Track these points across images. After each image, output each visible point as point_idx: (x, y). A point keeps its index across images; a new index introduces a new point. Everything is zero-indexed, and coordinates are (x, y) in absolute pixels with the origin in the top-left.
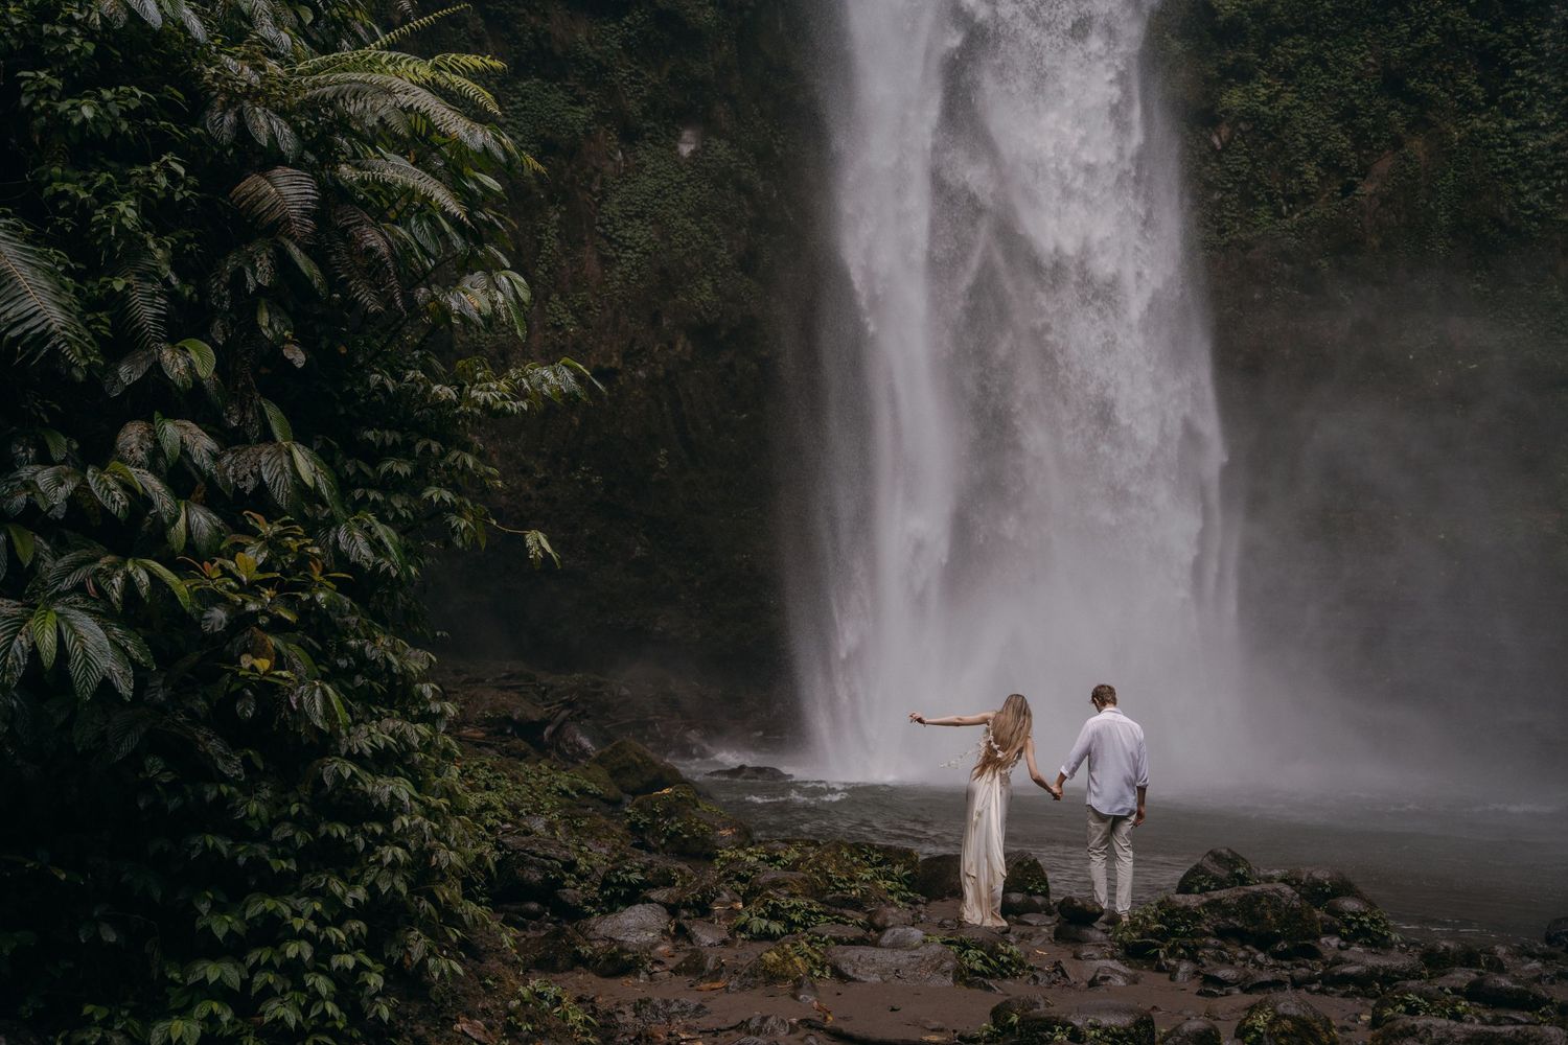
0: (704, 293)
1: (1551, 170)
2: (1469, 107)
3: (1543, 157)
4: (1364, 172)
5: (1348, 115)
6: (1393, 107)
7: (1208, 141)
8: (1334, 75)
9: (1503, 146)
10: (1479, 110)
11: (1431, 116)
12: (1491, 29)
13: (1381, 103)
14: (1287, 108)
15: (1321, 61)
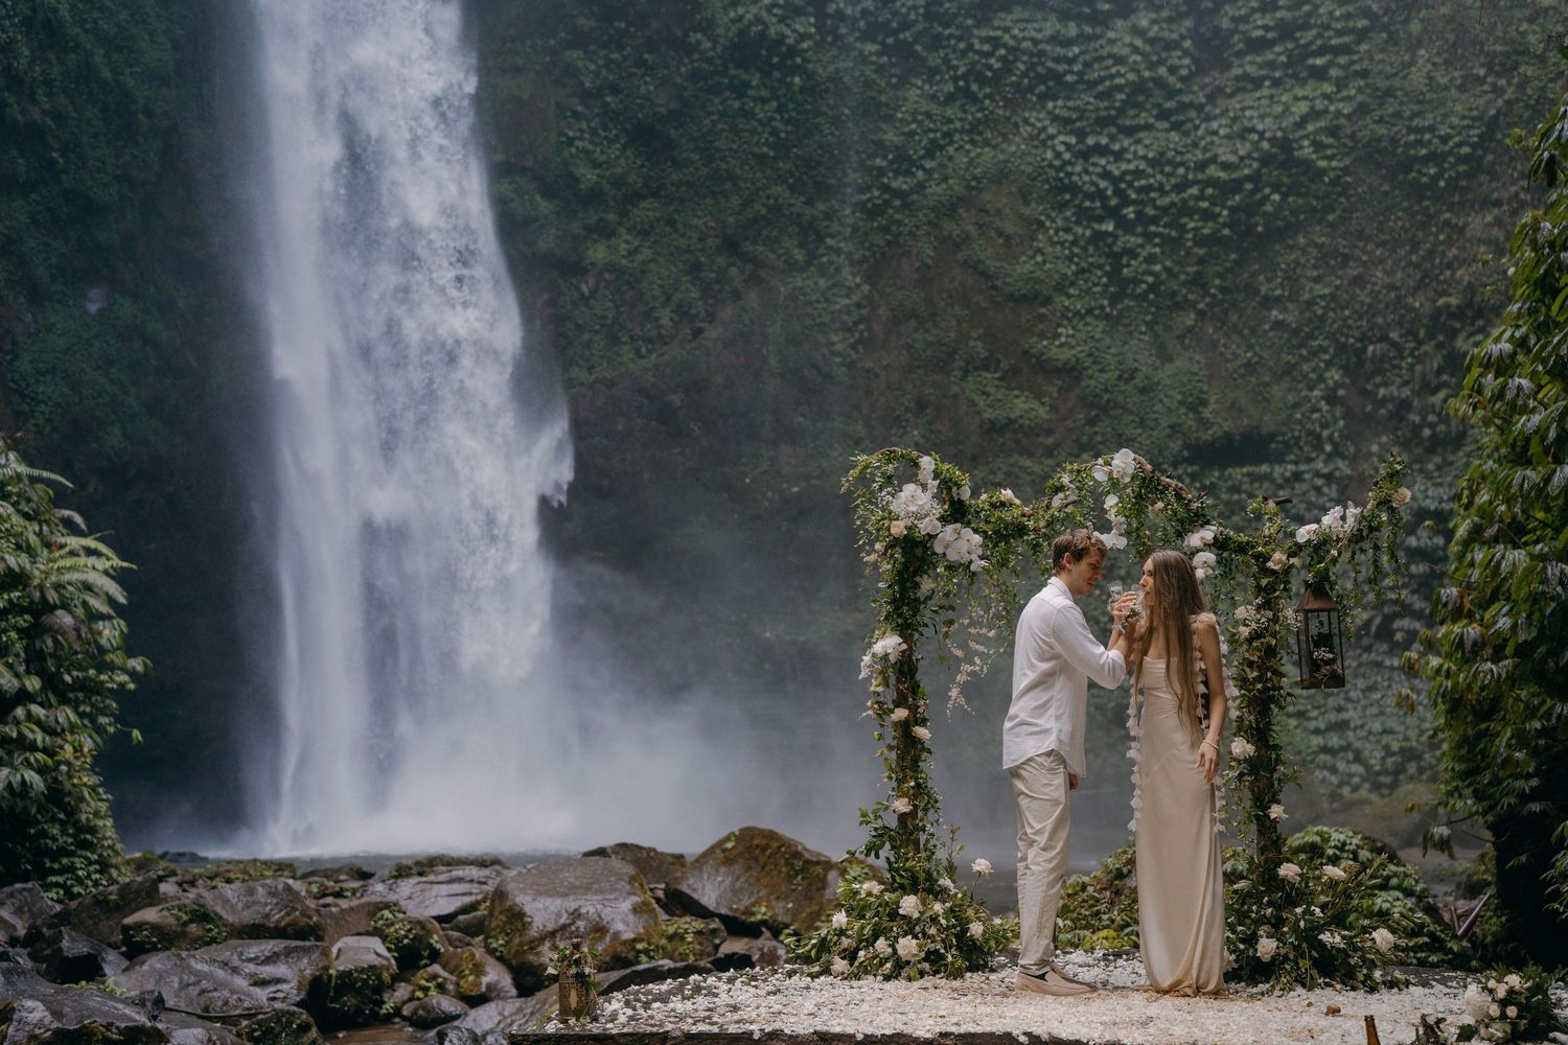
0: (114, 438)
1: (856, 324)
2: (792, 267)
3: (849, 313)
4: (711, 318)
5: (695, 268)
6: (733, 264)
7: (578, 289)
8: (683, 236)
9: (818, 301)
10: (802, 270)
11: (763, 273)
12: (806, 204)
13: (721, 261)
14: (644, 262)
15: (671, 223)
